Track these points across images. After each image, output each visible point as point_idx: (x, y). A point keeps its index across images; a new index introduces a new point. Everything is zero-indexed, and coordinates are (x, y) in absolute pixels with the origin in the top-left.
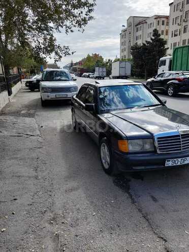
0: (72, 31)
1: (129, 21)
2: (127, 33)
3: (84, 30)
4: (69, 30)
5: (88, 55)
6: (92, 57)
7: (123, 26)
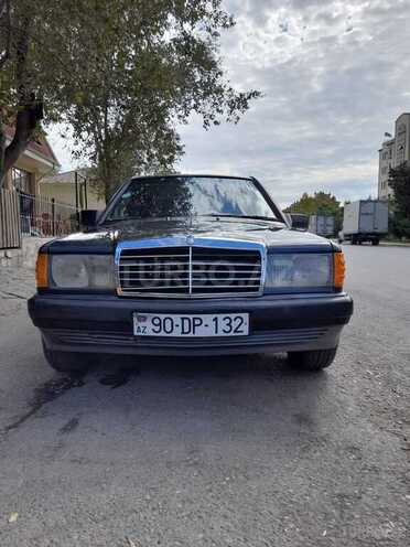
0: (216, 123)
1: (399, 124)
2: (396, 147)
3: (238, 118)
4: (211, 122)
5: (305, 195)
6: (314, 200)
7: (387, 134)
